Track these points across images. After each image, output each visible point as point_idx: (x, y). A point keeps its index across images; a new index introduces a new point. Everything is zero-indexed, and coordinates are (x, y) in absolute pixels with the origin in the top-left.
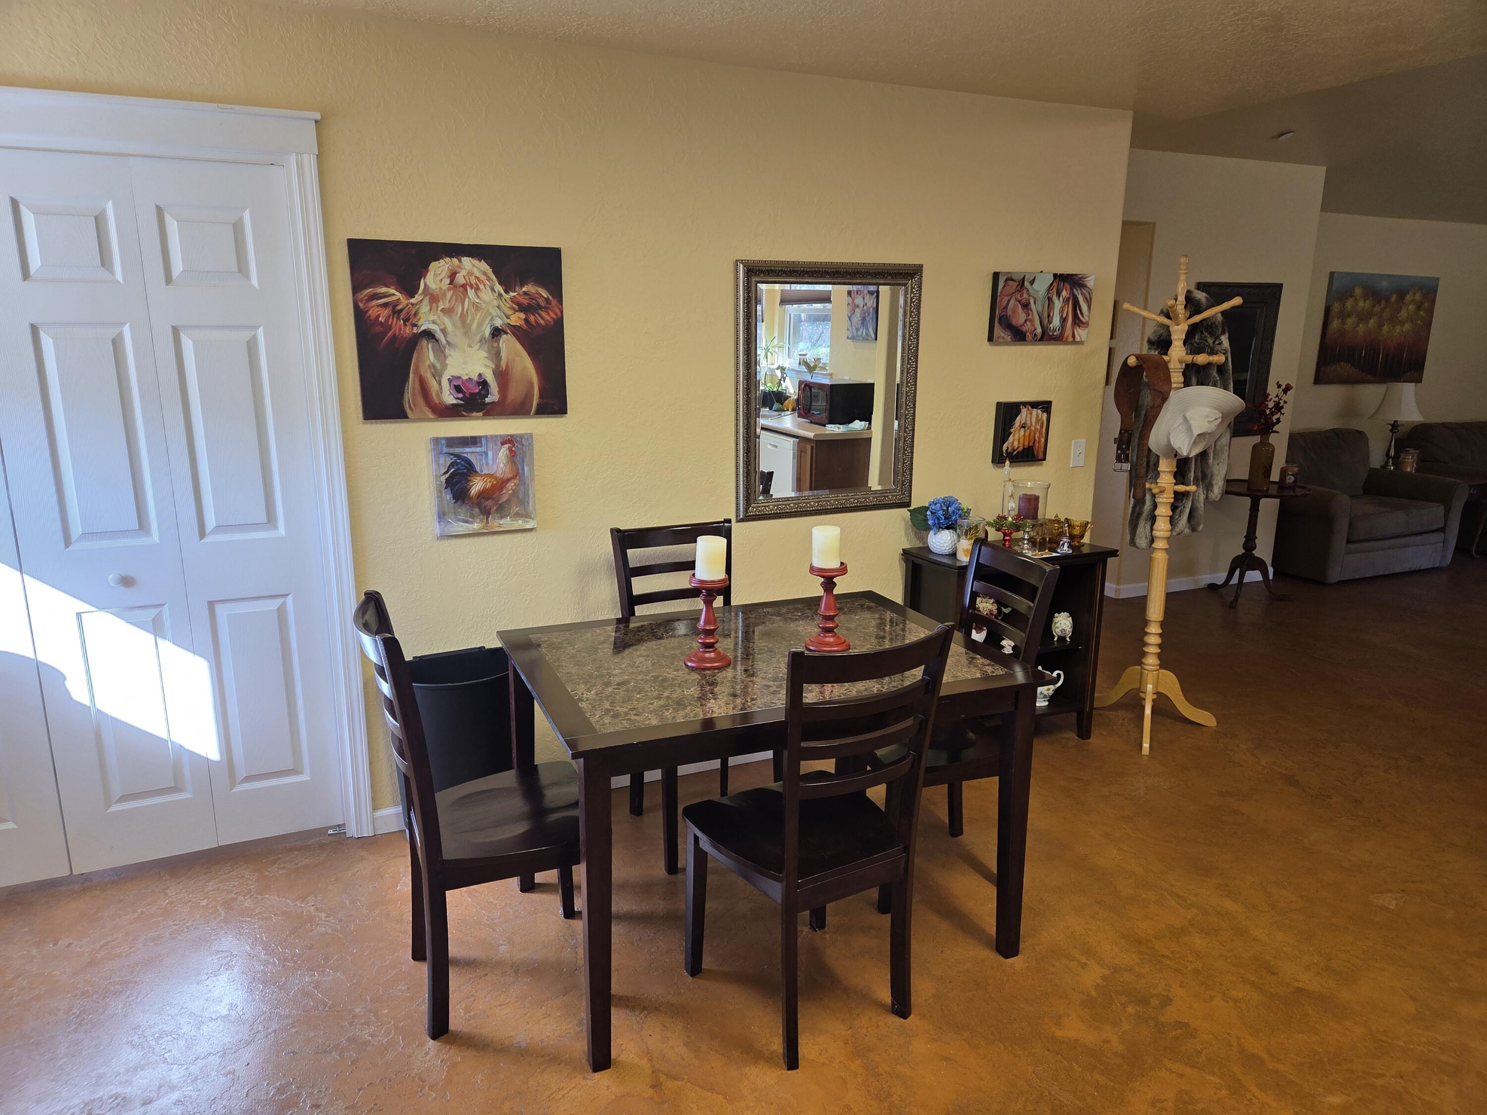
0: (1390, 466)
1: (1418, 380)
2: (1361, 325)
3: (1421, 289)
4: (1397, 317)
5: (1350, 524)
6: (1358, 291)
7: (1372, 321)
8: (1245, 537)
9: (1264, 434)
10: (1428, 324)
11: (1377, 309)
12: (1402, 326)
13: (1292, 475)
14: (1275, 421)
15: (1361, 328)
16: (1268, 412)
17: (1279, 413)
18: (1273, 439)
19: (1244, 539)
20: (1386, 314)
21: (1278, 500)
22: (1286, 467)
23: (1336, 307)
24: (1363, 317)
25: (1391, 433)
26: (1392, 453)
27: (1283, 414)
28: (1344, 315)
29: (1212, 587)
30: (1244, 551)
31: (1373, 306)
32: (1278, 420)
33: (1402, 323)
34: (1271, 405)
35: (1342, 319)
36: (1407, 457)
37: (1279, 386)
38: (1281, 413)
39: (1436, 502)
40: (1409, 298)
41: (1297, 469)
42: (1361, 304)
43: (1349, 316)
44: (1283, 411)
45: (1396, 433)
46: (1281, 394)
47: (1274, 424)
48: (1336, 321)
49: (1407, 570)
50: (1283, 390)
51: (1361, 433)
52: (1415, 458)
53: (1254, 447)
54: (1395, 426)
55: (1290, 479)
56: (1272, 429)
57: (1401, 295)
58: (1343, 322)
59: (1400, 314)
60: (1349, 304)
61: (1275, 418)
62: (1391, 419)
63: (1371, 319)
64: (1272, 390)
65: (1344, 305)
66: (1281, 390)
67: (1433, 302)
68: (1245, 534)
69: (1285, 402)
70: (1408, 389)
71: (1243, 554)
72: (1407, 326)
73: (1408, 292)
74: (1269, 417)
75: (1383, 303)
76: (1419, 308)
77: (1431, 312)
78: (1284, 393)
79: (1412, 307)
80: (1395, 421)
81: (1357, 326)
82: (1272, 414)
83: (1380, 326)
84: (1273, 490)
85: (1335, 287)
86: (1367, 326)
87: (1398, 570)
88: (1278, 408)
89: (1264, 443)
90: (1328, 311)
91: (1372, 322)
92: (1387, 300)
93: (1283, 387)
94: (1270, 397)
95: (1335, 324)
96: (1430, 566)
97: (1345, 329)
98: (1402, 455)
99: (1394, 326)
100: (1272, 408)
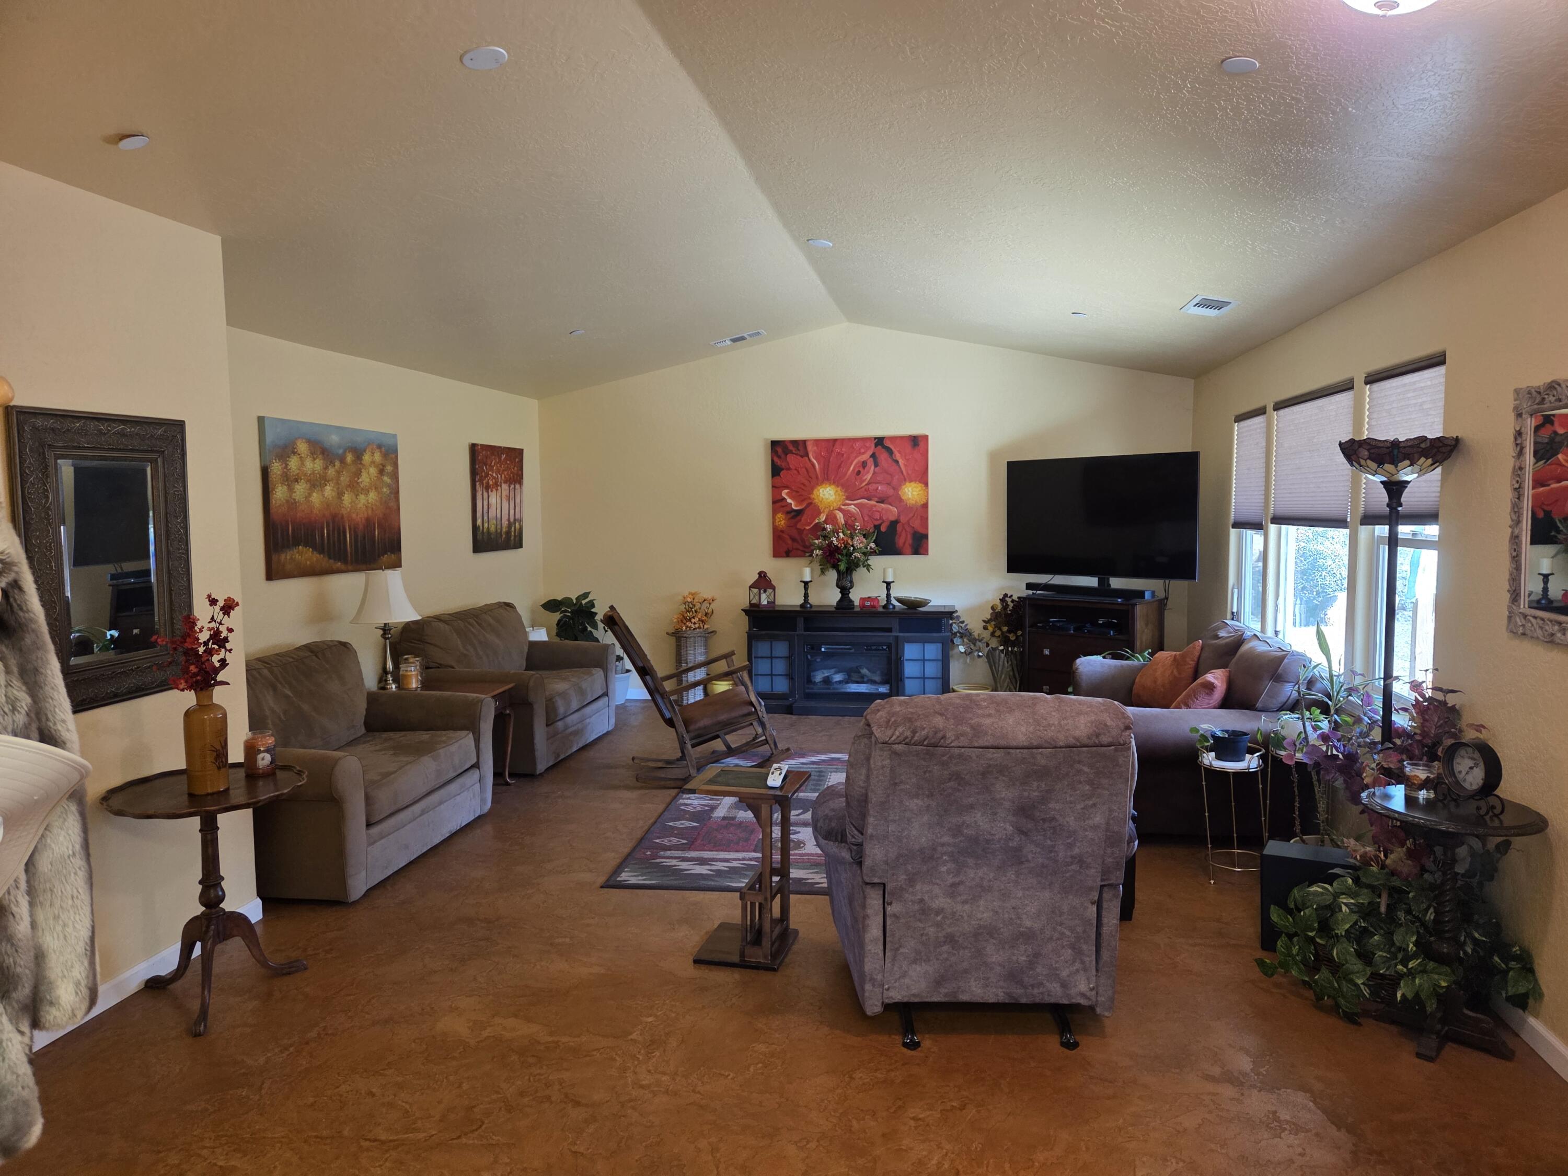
0: (390, 684)
1: (397, 564)
2: (314, 494)
3: (379, 447)
4: (358, 483)
5: (367, 798)
6: (302, 447)
7: (328, 488)
8: (200, 882)
9: (201, 689)
10: (396, 493)
11: (331, 472)
12: (367, 495)
13: (267, 751)
14: (217, 665)
15: (316, 498)
16: (201, 650)
17: (223, 650)
18: (219, 695)
19: (200, 887)
20: (345, 479)
21: (250, 811)
22: (253, 739)
23: (276, 468)
24: (317, 482)
25: (383, 640)
26: (390, 665)
27: (230, 651)
28: (290, 480)
29: (155, 985)
30: (204, 909)
31: (326, 468)
32: (223, 663)
33: (366, 491)
34: (204, 636)
35: (289, 485)
36: (409, 669)
37: (213, 602)
38: (226, 649)
39: (462, 729)
40: (367, 458)
41: (273, 739)
42: (309, 465)
43: (297, 481)
44: (228, 646)
45: (388, 638)
46: (219, 616)
47: (217, 671)
48: (280, 488)
49: (448, 835)
50: (222, 609)
51: (345, 645)
52: (418, 668)
53: (188, 714)
54: (386, 629)
55: (264, 760)
56: (215, 679)
57: (358, 454)
58: (291, 490)
59: (360, 480)
60: (293, 463)
61: (215, 659)
62: (382, 621)
63: (326, 485)
64: (202, 613)
65: (287, 465)
66: (217, 608)
67: (396, 465)
68: (200, 877)
69: (230, 630)
70: (392, 580)
71: (202, 913)
72: (373, 496)
73: (365, 451)
74: (203, 659)
75: (337, 464)
76: (381, 472)
77: (395, 476)
78: (224, 614)
79: (373, 471)
80: (385, 624)
81: (310, 495)
82: (210, 652)
83: (340, 495)
84: (238, 794)
85: (269, 438)
86: (323, 495)
87: (437, 841)
88: (219, 640)
89: (204, 705)
90: (265, 473)
91: (329, 491)
92: (343, 461)
93: (221, 603)
94: (199, 625)
95: (279, 493)
96: (472, 818)
97: (294, 500)
98: (403, 667)
99: (357, 495)
100: (208, 640)
